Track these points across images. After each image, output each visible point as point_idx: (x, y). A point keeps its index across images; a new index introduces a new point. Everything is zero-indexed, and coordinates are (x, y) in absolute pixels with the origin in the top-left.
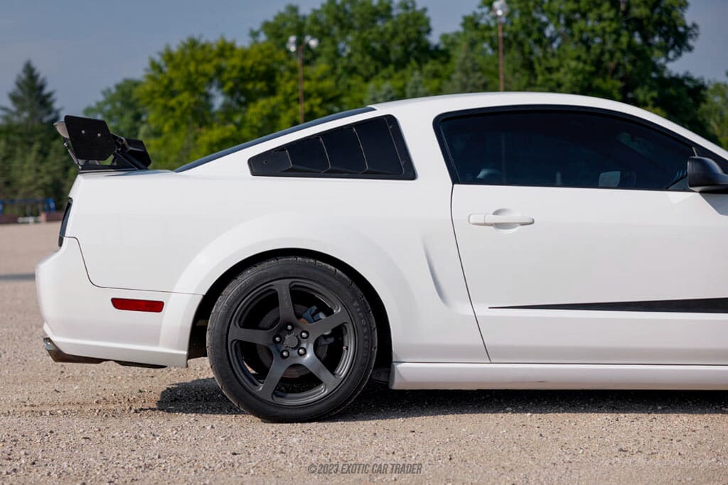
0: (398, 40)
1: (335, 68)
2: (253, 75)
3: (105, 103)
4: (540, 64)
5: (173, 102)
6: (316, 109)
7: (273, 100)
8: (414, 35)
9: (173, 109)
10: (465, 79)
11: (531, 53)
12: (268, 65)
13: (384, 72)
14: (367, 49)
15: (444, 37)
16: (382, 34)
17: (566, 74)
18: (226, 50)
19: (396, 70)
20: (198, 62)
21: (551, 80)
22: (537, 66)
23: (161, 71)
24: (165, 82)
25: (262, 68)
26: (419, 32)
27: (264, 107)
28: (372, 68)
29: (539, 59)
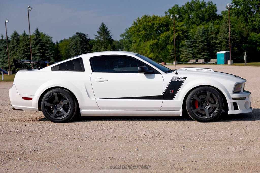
0: (207, 14)
1: (189, 22)
2: (162, 25)
3: (126, 33)
4: (250, 20)
5: (140, 34)
6: (180, 35)
7: (168, 32)
8: (212, 12)
9: (140, 35)
10: (226, 25)
11: (247, 16)
12: (166, 22)
13: (203, 23)
14: (198, 16)
15: (223, 12)
16: (202, 12)
17: (257, 22)
18: (155, 18)
19: (206, 22)
20: (147, 22)
21: (253, 24)
22: (248, 20)
23: (137, 25)
24: (138, 28)
25: (165, 23)
26: (213, 11)
27: (165, 34)
28: (199, 22)
29: (249, 18)
